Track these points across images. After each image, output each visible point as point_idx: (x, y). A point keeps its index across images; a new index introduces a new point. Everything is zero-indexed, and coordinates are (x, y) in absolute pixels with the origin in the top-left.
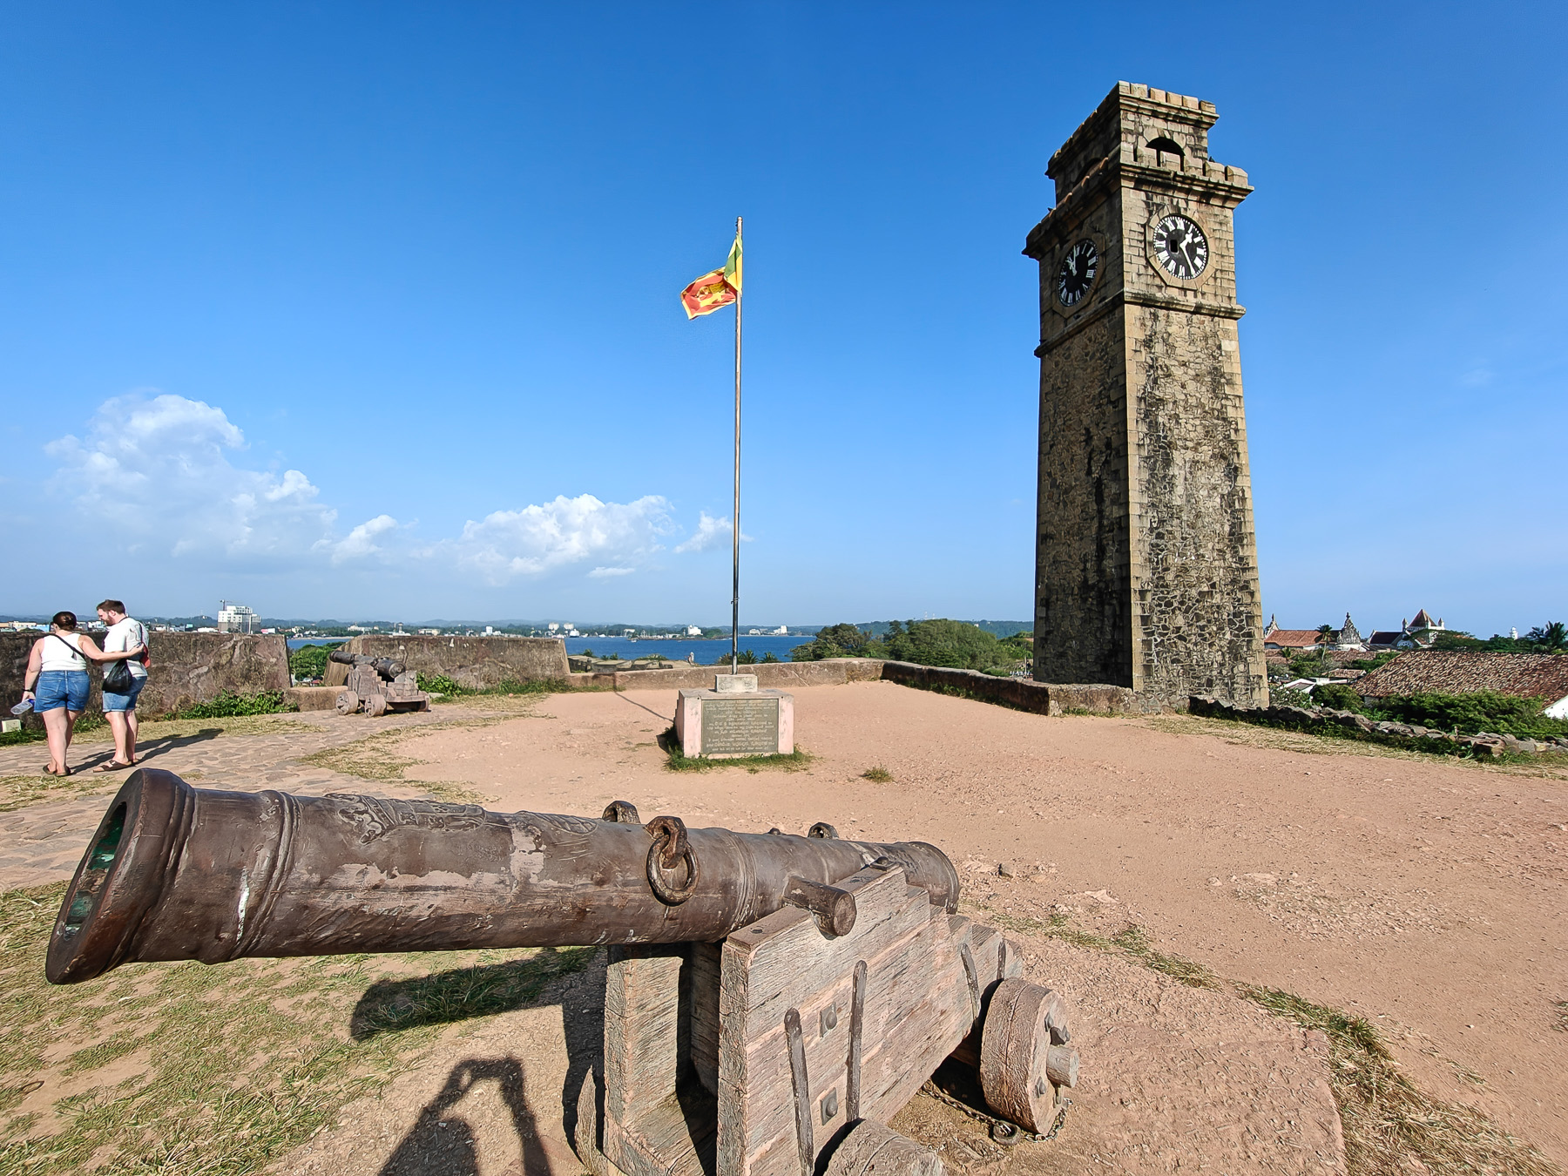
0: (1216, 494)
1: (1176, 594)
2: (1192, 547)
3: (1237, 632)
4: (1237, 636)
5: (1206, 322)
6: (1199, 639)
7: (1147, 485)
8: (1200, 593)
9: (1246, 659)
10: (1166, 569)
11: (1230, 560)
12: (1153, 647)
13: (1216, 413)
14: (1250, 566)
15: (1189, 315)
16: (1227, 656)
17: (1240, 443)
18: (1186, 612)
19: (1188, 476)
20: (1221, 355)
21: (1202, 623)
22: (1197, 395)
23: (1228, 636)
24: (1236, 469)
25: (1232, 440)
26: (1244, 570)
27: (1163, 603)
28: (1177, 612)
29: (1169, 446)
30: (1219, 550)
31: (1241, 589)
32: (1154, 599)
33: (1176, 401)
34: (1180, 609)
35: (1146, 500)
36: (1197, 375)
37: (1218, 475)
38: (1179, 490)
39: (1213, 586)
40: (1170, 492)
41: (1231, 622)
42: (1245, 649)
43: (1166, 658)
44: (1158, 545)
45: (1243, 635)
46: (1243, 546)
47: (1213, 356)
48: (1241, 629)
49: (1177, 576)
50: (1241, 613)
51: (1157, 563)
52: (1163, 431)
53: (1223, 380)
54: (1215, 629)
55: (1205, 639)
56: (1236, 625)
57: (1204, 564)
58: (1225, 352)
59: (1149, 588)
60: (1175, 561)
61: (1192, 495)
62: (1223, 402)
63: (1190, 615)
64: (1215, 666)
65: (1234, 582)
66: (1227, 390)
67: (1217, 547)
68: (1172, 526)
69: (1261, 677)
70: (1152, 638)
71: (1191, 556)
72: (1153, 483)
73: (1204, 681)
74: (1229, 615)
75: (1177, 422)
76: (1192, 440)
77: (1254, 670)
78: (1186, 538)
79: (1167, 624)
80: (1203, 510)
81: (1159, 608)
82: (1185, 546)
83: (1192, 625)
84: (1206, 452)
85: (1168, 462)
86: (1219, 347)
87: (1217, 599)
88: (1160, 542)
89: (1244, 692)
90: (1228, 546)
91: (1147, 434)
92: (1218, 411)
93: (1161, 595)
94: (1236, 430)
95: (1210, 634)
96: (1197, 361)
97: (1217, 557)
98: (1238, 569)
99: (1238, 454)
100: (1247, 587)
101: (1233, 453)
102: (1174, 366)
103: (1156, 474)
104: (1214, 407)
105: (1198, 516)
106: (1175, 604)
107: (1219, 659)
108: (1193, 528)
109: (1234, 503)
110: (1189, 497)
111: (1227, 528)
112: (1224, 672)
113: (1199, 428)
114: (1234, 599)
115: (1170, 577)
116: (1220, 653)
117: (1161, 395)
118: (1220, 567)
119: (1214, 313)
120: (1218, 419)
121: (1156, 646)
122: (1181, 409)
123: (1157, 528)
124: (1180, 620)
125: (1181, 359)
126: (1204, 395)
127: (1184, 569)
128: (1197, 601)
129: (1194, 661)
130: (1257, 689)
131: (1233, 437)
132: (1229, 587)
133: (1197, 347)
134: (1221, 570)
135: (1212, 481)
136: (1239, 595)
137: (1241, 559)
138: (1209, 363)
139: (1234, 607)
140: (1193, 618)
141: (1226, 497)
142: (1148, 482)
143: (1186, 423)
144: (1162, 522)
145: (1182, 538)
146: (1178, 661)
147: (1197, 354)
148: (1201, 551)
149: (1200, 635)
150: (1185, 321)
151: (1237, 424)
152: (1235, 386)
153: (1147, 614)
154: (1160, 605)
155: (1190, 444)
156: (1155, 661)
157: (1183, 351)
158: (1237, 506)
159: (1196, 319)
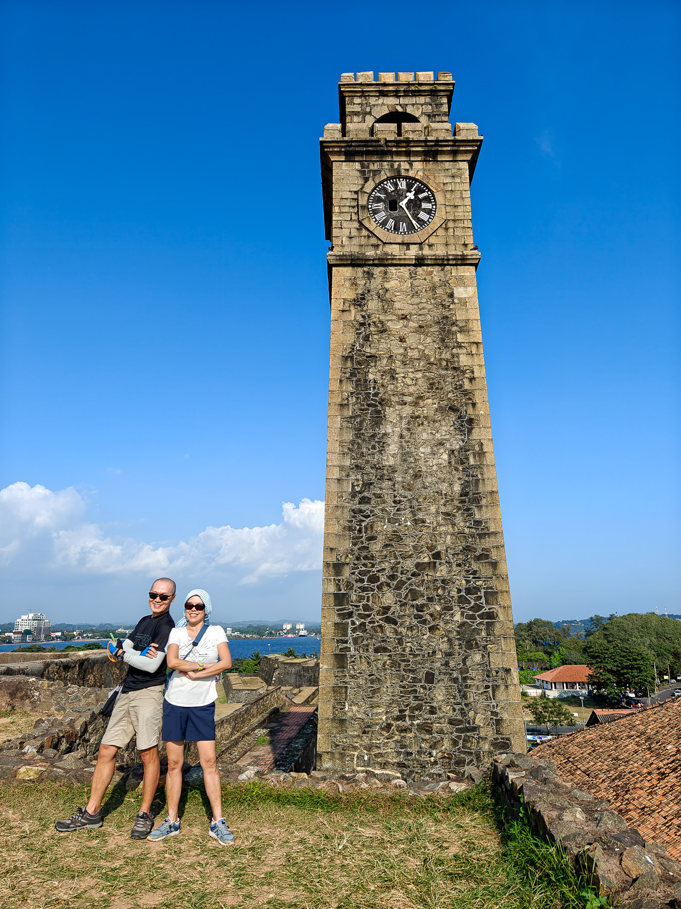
0: (442, 451)
1: (383, 566)
2: (408, 511)
3: (471, 613)
4: (472, 617)
5: (435, 273)
6: (415, 622)
7: (351, 446)
8: (418, 565)
9: (485, 647)
10: (372, 538)
11: (462, 524)
12: (350, 632)
13: (444, 363)
14: (492, 530)
15: (412, 268)
16: (457, 643)
17: (477, 393)
18: (398, 588)
19: (405, 433)
20: (453, 303)
21: (419, 602)
22: (420, 347)
23: (458, 617)
24: (471, 421)
25: (466, 390)
26: (482, 536)
27: (366, 578)
28: (385, 588)
29: (380, 403)
30: (447, 514)
31: (478, 558)
32: (353, 573)
33: (391, 356)
34: (388, 585)
35: (347, 462)
36: (420, 327)
37: (446, 428)
38: (393, 448)
39: (437, 556)
40: (380, 452)
41: (462, 600)
42: (483, 634)
43: (367, 645)
44: (361, 511)
45: (481, 617)
46: (480, 508)
47: (443, 305)
48: (477, 608)
49: (386, 546)
50: (477, 589)
51: (360, 531)
52: (374, 388)
53: (454, 329)
54: (438, 608)
55: (424, 622)
56: (469, 603)
57: (425, 530)
58: (458, 299)
59: (348, 560)
60: (384, 528)
61: (409, 454)
62: (455, 351)
63: (403, 592)
64: (439, 655)
65: (467, 549)
66: (460, 338)
67: (443, 509)
68: (381, 489)
69: (508, 671)
70: (349, 621)
71: (406, 521)
72: (358, 443)
73: (421, 675)
74: (459, 591)
75: (393, 378)
76: (410, 395)
77: (497, 661)
78: (400, 502)
79: (370, 603)
80: (424, 469)
81: (360, 585)
82: (398, 510)
83: (405, 604)
84: (430, 406)
85: (378, 419)
86: (451, 295)
87: (442, 571)
88: (363, 507)
89: (482, 690)
90: (459, 509)
91: (352, 393)
92: (447, 361)
93: (364, 569)
94: (472, 379)
95: (431, 615)
96: (422, 312)
97: (442, 522)
98: (473, 536)
99: (474, 405)
100: (487, 557)
101: (466, 404)
102: (391, 320)
103: (363, 434)
104: (443, 356)
105: (416, 476)
106: (383, 579)
107: (445, 646)
108: (410, 490)
109: (468, 459)
110: (405, 456)
111: (457, 488)
112: (452, 664)
113: (420, 382)
114: (467, 571)
115: (376, 547)
116: (446, 639)
117: (373, 351)
118: (446, 533)
119: (442, 263)
120: (447, 369)
121: (354, 630)
122: (398, 363)
123: (360, 492)
124: (388, 598)
125: (400, 312)
126: (429, 345)
127: (397, 537)
128: (414, 575)
129: (408, 650)
130: (502, 688)
131: (467, 386)
132: (460, 556)
133: (421, 298)
134: (449, 537)
135: (438, 436)
136: (475, 566)
137: (477, 523)
138: (437, 313)
139: (468, 582)
140: (407, 595)
141: (456, 453)
142: (353, 443)
143: (404, 377)
144: (368, 485)
145: (395, 502)
146: (385, 650)
147: (421, 306)
148: (420, 515)
149: (417, 617)
150: (407, 275)
151: (473, 372)
152: (471, 333)
153: (343, 591)
154: (362, 581)
155: (408, 399)
156: (352, 649)
157: (402, 305)
158: (472, 461)
159: (420, 270)
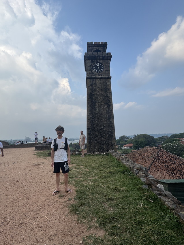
0: (105, 110)
1: (96, 128)
2: (100, 120)
4: (109, 136)
6: (101, 137)
7: (90, 110)
8: (101, 128)
16: (107, 139)
19: (99, 107)
22: (102, 93)
24: (110, 105)
27: (93, 130)
28: (96, 132)
29: (95, 102)
31: (110, 127)
33: (97, 94)
37: (106, 107)
38: (97, 110)
41: (108, 133)
43: (94, 140)
44: (92, 120)
46: (111, 119)
47: (105, 86)
49: (96, 125)
51: (92, 123)
53: (107, 90)
54: (104, 134)
57: (102, 123)
59: (90, 128)
61: (100, 111)
64: (104, 141)
68: (95, 116)
70: (91, 137)
73: (102, 144)
76: (100, 101)
77: (113, 142)
79: (94, 134)
80: (102, 113)
83: (99, 134)
84: (103, 103)
85: (95, 105)
86: (107, 84)
87: (105, 129)
89: (111, 146)
90: (108, 119)
91: (90, 101)
92: (106, 95)
96: (102, 87)
97: (105, 121)
98: (110, 123)
101: (109, 102)
103: (92, 108)
108: (100, 117)
111: (107, 116)
113: (102, 99)
117: (94, 94)
119: (105, 78)
123: (92, 117)
125: (98, 87)
128: (101, 130)
129: (100, 141)
130: (114, 146)
131: (109, 99)
133: (102, 84)
134: (106, 124)
139: (109, 130)
143: (99, 98)
146: (96, 141)
150: (99, 80)
152: (110, 90)
153: (90, 132)
158: (110, 112)
159: (101, 80)
